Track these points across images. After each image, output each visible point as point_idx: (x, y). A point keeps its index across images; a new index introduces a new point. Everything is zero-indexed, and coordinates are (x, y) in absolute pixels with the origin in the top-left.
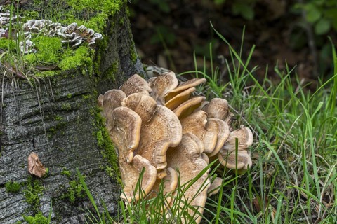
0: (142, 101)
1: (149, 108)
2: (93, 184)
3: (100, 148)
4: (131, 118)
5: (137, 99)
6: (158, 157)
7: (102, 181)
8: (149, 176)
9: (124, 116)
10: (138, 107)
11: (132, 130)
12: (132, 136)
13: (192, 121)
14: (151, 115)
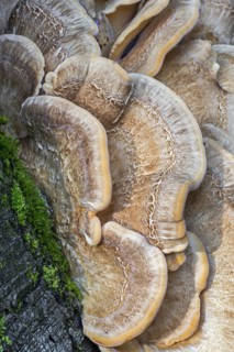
0: (91, 74)
1: (114, 92)
2: (24, 330)
3: (22, 229)
4: (79, 129)
5: (80, 72)
6: (164, 225)
7: (41, 313)
8: (151, 276)
9: (59, 123)
10: (84, 89)
11: (87, 161)
12: (91, 180)
13: (184, 70)
14: (121, 107)
